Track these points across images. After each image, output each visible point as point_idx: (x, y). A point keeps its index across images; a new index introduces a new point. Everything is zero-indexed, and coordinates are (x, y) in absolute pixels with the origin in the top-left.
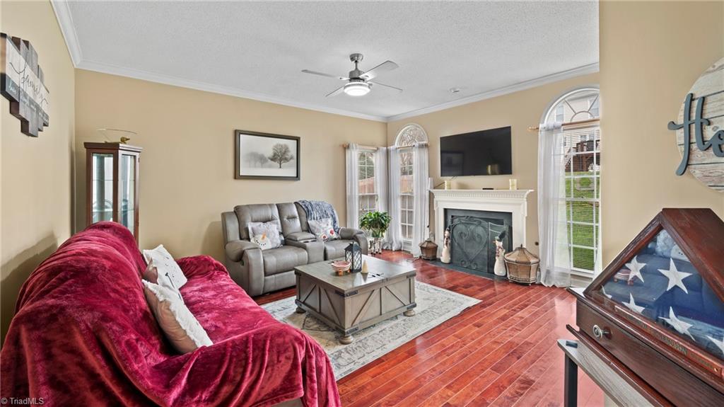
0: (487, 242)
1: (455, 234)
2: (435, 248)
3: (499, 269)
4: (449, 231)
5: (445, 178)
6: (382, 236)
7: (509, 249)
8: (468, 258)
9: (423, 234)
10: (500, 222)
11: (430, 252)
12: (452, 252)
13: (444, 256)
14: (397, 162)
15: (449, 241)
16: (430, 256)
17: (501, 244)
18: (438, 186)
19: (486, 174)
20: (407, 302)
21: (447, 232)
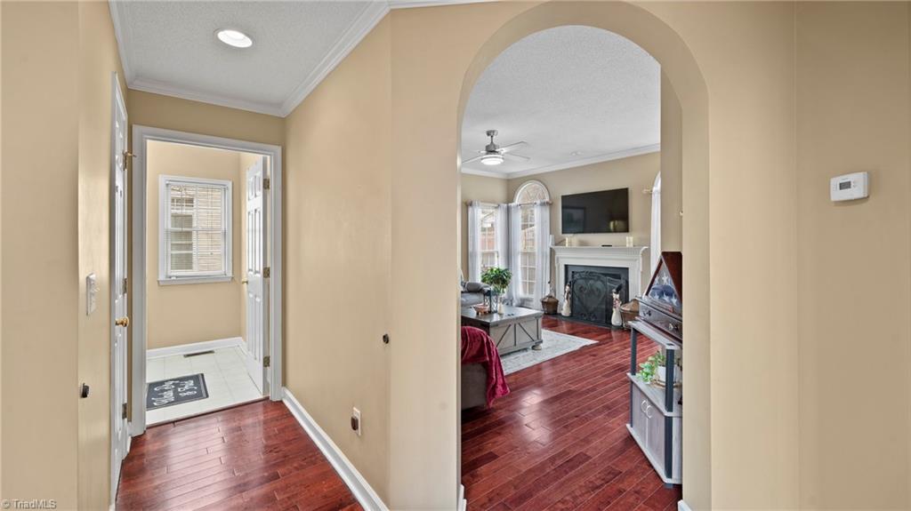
0: (605, 296)
1: (575, 289)
2: (556, 304)
3: (616, 320)
4: (570, 286)
5: (566, 235)
6: (503, 292)
7: (625, 300)
8: (587, 311)
9: (543, 289)
10: (618, 277)
11: (550, 306)
12: (572, 306)
13: (564, 309)
14: (517, 218)
15: (570, 296)
16: (551, 310)
17: (618, 296)
18: (559, 243)
19: (609, 231)
20: (535, 338)
21: (568, 287)
